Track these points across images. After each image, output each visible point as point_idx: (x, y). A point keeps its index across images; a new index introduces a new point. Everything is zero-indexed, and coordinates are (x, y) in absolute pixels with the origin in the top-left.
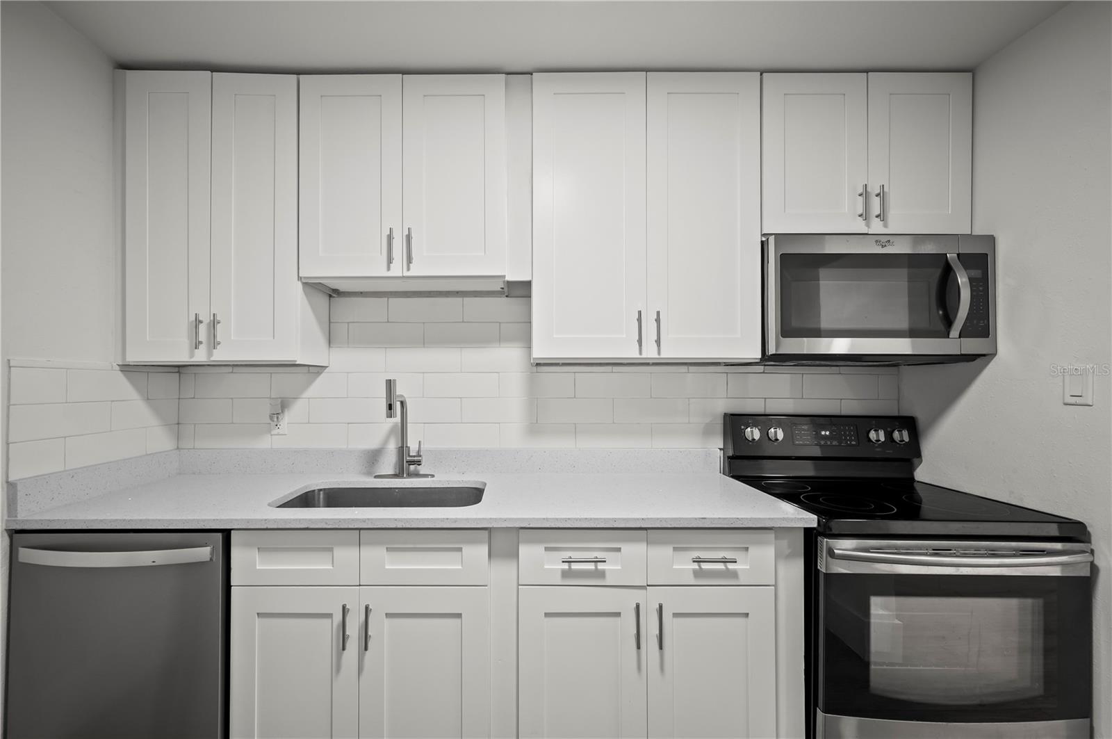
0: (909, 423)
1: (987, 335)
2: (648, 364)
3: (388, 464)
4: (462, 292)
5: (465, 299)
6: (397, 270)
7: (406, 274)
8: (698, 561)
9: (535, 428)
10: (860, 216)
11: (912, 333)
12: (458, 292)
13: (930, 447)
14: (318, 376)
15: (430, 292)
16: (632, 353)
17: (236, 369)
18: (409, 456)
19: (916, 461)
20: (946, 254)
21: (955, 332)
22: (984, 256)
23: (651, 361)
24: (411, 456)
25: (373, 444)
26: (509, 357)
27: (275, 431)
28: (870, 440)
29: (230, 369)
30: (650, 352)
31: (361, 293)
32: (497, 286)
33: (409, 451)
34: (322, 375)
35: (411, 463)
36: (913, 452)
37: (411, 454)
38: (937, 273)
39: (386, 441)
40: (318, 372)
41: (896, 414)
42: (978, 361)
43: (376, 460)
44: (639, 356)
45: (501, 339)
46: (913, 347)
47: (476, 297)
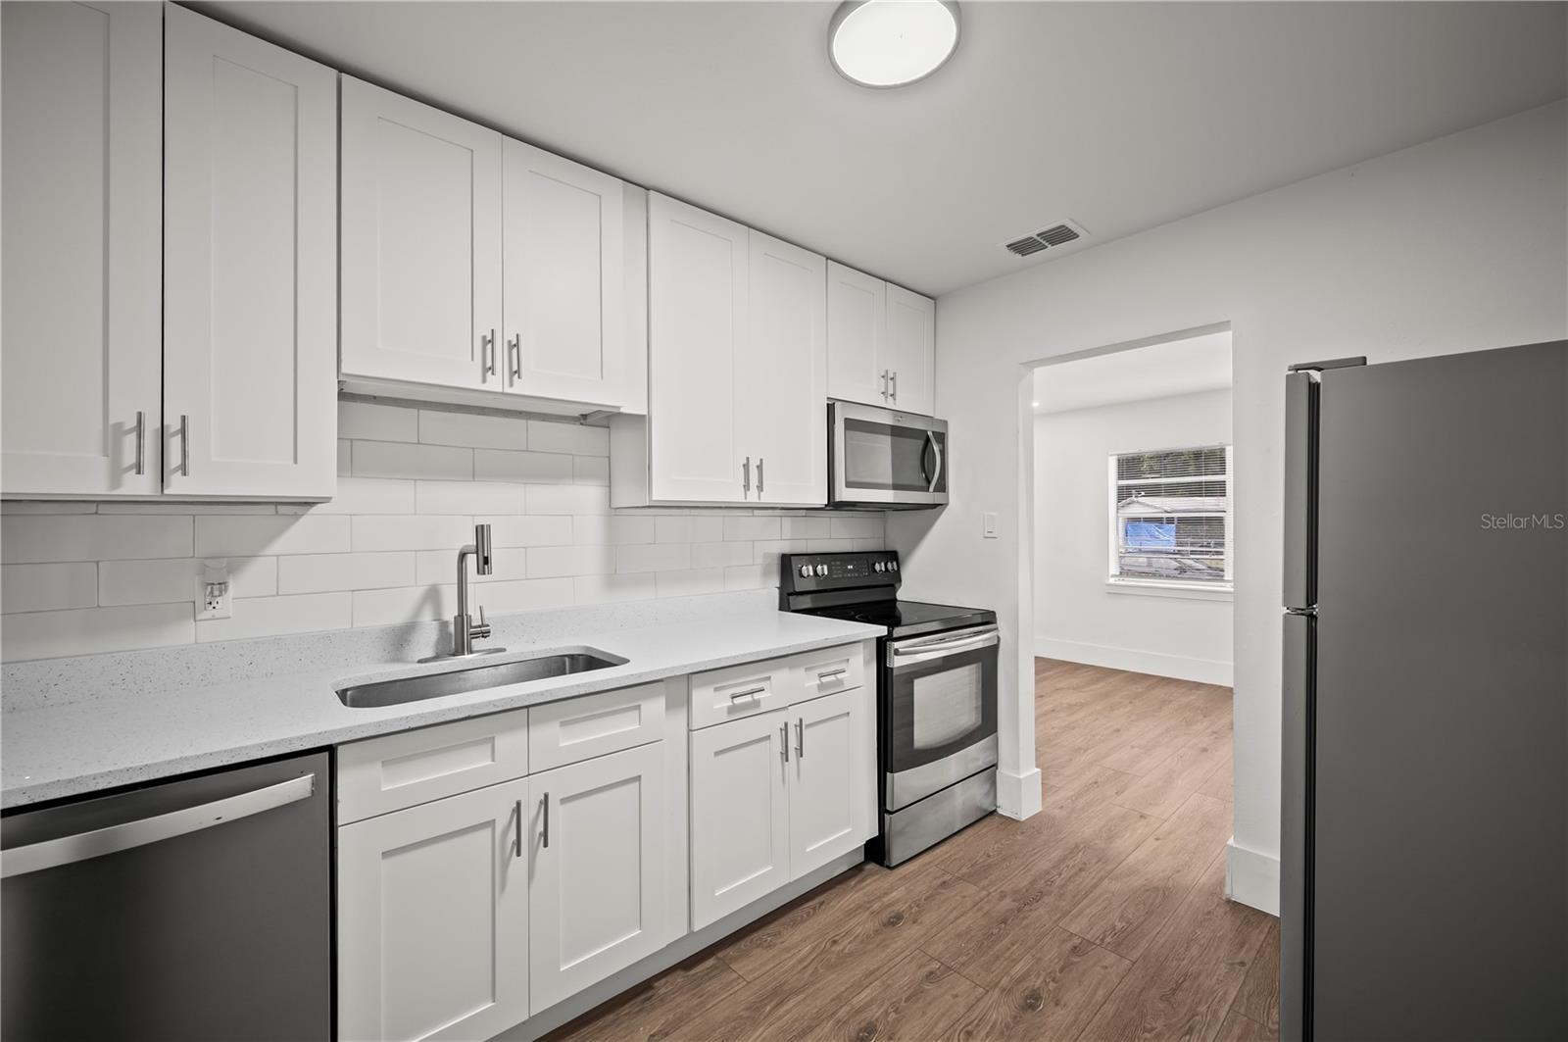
0: (892, 556)
1: (944, 491)
2: (720, 508)
3: (425, 642)
4: (527, 413)
5: (530, 422)
6: (495, 383)
7: (508, 390)
8: (821, 676)
9: (613, 579)
10: (883, 393)
11: (896, 487)
12: (520, 413)
13: (906, 574)
14: (297, 519)
15: (483, 408)
16: (737, 496)
17: (102, 509)
18: (472, 627)
19: (897, 585)
20: (926, 431)
21: (931, 489)
22: (943, 434)
23: (723, 505)
24: (475, 627)
25: (398, 617)
26: (588, 495)
27: (209, 613)
28: (875, 571)
29: (93, 508)
30: (753, 497)
31: (375, 397)
32: (576, 412)
33: (471, 620)
34: (303, 520)
35: (475, 635)
36: (896, 579)
37: (473, 624)
38: (921, 443)
39: (418, 612)
40: (296, 514)
41: (883, 549)
42: (938, 508)
43: (406, 640)
44: (744, 501)
45: (575, 474)
46: (895, 497)
47: (543, 420)
